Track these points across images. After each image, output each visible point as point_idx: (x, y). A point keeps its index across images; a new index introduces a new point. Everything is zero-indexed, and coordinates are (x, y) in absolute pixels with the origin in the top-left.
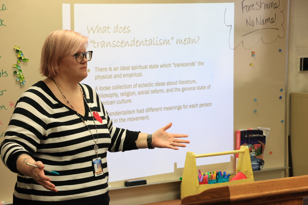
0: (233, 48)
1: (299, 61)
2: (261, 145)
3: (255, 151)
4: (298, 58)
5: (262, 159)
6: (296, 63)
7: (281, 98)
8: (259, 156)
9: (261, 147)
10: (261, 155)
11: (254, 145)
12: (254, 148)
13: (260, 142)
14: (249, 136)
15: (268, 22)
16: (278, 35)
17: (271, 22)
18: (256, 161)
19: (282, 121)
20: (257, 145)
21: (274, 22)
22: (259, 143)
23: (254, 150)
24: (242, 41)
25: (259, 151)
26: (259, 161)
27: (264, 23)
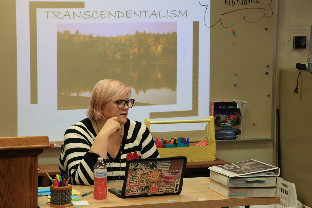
0: (210, 26)
1: (292, 39)
2: (238, 116)
3: (231, 122)
4: (290, 37)
5: (239, 129)
6: (289, 41)
7: (267, 73)
8: (236, 126)
9: (238, 118)
10: (238, 125)
11: (230, 116)
12: (230, 119)
13: (236, 113)
14: (224, 107)
15: (252, 2)
16: (265, 14)
17: (256, 2)
18: (232, 131)
19: (269, 96)
20: (233, 116)
21: (259, 2)
22: (235, 115)
23: (230, 120)
24: (221, 20)
25: (236, 122)
26: (236, 131)
27: (246, 3)
